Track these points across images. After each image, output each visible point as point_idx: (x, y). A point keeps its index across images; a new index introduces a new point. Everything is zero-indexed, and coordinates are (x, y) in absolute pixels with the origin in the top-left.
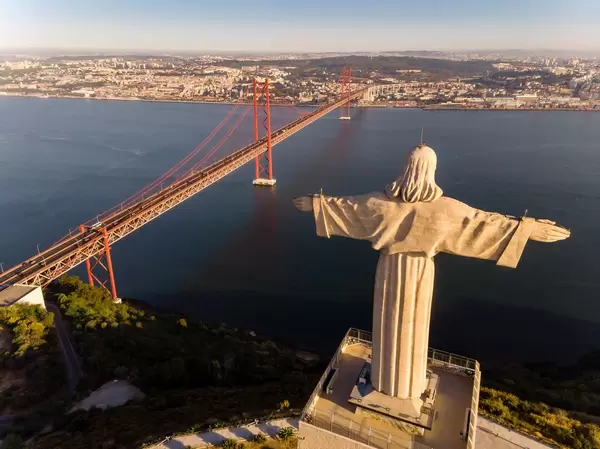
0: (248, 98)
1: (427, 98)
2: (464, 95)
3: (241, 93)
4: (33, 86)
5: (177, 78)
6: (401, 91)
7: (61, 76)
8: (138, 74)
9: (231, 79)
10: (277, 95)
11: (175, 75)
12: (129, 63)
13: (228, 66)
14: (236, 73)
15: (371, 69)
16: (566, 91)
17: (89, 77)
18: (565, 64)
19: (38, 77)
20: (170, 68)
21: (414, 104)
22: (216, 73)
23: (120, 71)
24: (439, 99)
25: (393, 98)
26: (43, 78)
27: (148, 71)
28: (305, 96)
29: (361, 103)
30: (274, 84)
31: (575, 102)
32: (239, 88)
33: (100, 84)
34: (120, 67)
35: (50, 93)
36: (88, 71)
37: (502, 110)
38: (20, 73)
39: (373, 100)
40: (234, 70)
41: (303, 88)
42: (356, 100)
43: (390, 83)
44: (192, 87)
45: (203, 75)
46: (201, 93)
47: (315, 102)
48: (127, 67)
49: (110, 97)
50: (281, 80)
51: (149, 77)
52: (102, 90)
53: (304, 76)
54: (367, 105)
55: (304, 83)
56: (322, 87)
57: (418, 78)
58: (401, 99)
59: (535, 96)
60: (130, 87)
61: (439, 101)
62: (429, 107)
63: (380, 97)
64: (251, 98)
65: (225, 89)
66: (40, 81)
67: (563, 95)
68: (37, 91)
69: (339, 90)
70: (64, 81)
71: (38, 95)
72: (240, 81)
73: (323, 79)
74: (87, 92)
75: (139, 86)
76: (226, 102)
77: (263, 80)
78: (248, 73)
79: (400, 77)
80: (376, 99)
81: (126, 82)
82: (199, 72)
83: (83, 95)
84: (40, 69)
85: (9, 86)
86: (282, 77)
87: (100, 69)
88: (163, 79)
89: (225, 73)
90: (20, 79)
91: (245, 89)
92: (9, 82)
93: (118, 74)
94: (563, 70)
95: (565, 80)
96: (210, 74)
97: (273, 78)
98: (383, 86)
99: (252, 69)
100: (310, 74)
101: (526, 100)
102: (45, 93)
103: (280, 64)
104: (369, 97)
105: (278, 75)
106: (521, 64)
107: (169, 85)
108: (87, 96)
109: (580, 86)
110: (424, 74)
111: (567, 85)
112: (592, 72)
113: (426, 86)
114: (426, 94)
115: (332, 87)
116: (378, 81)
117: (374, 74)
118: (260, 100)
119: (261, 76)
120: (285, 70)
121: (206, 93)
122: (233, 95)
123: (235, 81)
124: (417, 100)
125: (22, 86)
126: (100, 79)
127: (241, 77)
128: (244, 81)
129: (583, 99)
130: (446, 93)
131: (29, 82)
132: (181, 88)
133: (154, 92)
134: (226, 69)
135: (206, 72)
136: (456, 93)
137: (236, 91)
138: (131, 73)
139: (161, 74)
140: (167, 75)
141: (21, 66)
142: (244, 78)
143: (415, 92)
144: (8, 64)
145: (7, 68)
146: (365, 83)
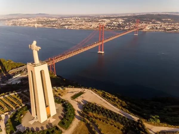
0: (109, 28)
3: (107, 27)
4: (54, 25)
5: (91, 23)
7: (62, 22)
8: (81, 22)
9: (106, 23)
10: (118, 27)
11: (90, 22)
12: (79, 19)
13: (106, 19)
14: (108, 21)
17: (68, 23)
20: (90, 20)
22: (102, 21)
23: (76, 21)
24: (174, 29)
25: (157, 28)
27: (83, 21)
28: (127, 28)
29: (144, 30)
30: (118, 24)
33: (70, 25)
35: (58, 27)
36: (68, 21)
38: (52, 21)
39: (149, 29)
43: (158, 23)
44: (94, 25)
45: (98, 22)
46: (96, 27)
47: (129, 29)
48: (79, 20)
50: (121, 23)
51: (83, 22)
52: (71, 26)
53: (129, 21)
54: (146, 31)
55: (128, 24)
57: (169, 22)
58: (160, 29)
60: (78, 25)
63: (152, 28)
66: (56, 24)
68: (55, 27)
70: (62, 24)
71: (55, 28)
72: (109, 23)
73: (135, 22)
74: (66, 27)
75: (80, 25)
77: (116, 23)
78: (111, 21)
79: (162, 21)
80: (150, 29)
81: (77, 24)
82: (97, 21)
84: (57, 20)
85: (49, 25)
86: (122, 22)
87: (71, 20)
88: (87, 23)
90: (52, 23)
91: (109, 26)
92: (49, 24)
93: (76, 22)
96: (100, 21)
97: (119, 22)
98: (154, 25)
99: (113, 19)
102: (57, 27)
103: (122, 17)
104: (148, 28)
105: (121, 21)
107: (88, 25)
108: (66, 28)
110: (172, 20)
114: (169, 27)
116: (154, 23)
117: (153, 20)
118: (113, 29)
119: (115, 21)
120: (124, 20)
122: (105, 27)
123: (107, 23)
124: (165, 29)
125: (52, 25)
126: (71, 23)
127: (109, 22)
128: (110, 23)
130: (177, 27)
131: (54, 24)
132: (91, 26)
133: (83, 27)
134: (104, 20)
135: (99, 21)
137: (106, 26)
138: (79, 22)
139: (87, 22)
140: (88, 22)
141: (53, 19)
142: (110, 22)
143: (165, 27)
144: (50, 19)
145: (50, 20)
146: (149, 23)
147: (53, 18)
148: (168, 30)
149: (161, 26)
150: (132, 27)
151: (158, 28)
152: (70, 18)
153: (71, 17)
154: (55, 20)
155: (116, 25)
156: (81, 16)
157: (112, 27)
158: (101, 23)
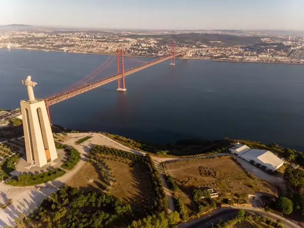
2: (235, 55)
3: (132, 51)
4: (43, 46)
5: (106, 43)
7: (56, 41)
8: (90, 41)
9: (130, 44)
10: (148, 53)
11: (105, 41)
12: (87, 35)
13: (130, 38)
14: (133, 41)
16: (284, 54)
17: (68, 42)
19: (46, 41)
20: (104, 38)
22: (124, 41)
23: (82, 39)
24: (223, 56)
25: (201, 55)
26: (48, 42)
27: (94, 40)
28: (160, 53)
29: (185, 57)
30: (149, 47)
32: (132, 49)
34: (83, 37)
35: (49, 49)
36: (68, 39)
37: (248, 62)
38: (38, 39)
39: (191, 55)
40: (133, 39)
42: (183, 56)
43: (204, 47)
44: (112, 47)
45: (118, 42)
46: (115, 51)
47: (165, 56)
48: (86, 37)
49: (74, 52)
50: (152, 45)
51: (94, 42)
52: (72, 48)
53: (164, 42)
54: (187, 58)
55: (162, 47)
56: (170, 49)
57: (218, 45)
58: (205, 56)
59: (268, 56)
60: (85, 47)
63: (196, 54)
64: (136, 53)
65: (126, 49)
67: (282, 56)
70: (57, 43)
71: (45, 50)
72: (135, 46)
74: (65, 49)
75: (88, 46)
77: (145, 45)
78: (139, 41)
80: (193, 55)
81: (84, 45)
82: (116, 41)
83: (63, 50)
84: (47, 38)
85: (32, 45)
86: (154, 43)
87: (73, 38)
88: (100, 43)
89: (128, 41)
90: (38, 42)
91: (134, 49)
92: (32, 43)
93: (81, 41)
95: (287, 48)
96: (122, 42)
97: (150, 44)
98: (198, 49)
99: (141, 39)
102: (47, 49)
103: (155, 37)
104: (189, 55)
107: (102, 46)
108: (65, 51)
109: (292, 51)
111: (286, 51)
113: (220, 49)
114: (218, 53)
115: (175, 49)
116: (198, 46)
117: (198, 43)
118: (140, 54)
119: (145, 43)
120: (158, 40)
122: (129, 52)
123: (132, 45)
124: (212, 56)
125: (38, 45)
126: (73, 43)
127: (135, 43)
131: (42, 44)
132: (107, 48)
133: (94, 50)
134: (128, 39)
135: (120, 40)
137: (130, 50)
138: (87, 41)
139: (100, 41)
140: (102, 41)
141: (40, 35)
142: (137, 44)
143: (213, 52)
144: (34, 34)
145: (33, 36)
146: (192, 47)
147: (40, 32)
148: (216, 57)
149: (207, 51)
150: (169, 52)
151: (204, 54)
152: (71, 34)
153: (73, 32)
154: (42, 36)
155: (145, 49)
156: (90, 32)
157: (140, 52)
158: (122, 44)
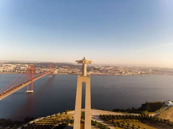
0: (19, 72)
1: (70, 72)
2: (79, 72)
6: (64, 71)
13: (10, 64)
15: (55, 66)
16: (99, 71)
18: (98, 66)
21: (67, 73)
22: (6, 66)
25: (62, 72)
28: (37, 72)
29: (54, 73)
31: (101, 73)
32: (16, 70)
40: (13, 65)
41: (37, 70)
42: (53, 73)
43: (61, 69)
46: (2, 71)
47: (40, 72)
54: (56, 74)
55: (37, 68)
56: (43, 70)
57: (68, 68)
59: (93, 72)
61: (73, 73)
62: (71, 74)
64: (20, 72)
65: (11, 70)
67: (98, 72)
69: (47, 70)
73: (42, 68)
76: (11, 73)
77: (24, 68)
78: (18, 66)
79: (63, 68)
80: (58, 72)
89: (10, 66)
94: (98, 67)
95: (98, 69)
97: (26, 67)
99: (20, 65)
100: (38, 66)
101: (91, 73)
103: (28, 64)
104: (56, 72)
106: (89, 66)
109: (101, 70)
110: (69, 67)
111: (99, 70)
112: (103, 68)
113: (70, 70)
114: (70, 71)
115: (45, 69)
116: (57, 68)
117: (56, 67)
118: (23, 73)
121: (3, 71)
122: (13, 71)
123: (13, 68)
124: (68, 73)
128: (17, 68)
129: (102, 73)
130: (75, 71)
135: (3, 65)
136: (77, 71)
146: (55, 69)
157: (22, 71)
158: (6, 67)
